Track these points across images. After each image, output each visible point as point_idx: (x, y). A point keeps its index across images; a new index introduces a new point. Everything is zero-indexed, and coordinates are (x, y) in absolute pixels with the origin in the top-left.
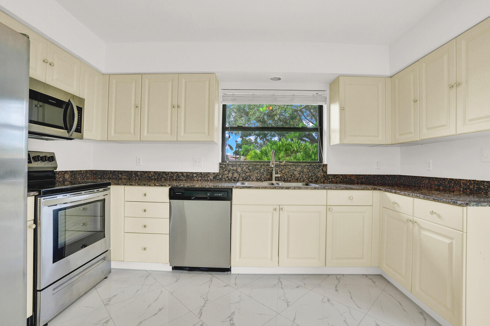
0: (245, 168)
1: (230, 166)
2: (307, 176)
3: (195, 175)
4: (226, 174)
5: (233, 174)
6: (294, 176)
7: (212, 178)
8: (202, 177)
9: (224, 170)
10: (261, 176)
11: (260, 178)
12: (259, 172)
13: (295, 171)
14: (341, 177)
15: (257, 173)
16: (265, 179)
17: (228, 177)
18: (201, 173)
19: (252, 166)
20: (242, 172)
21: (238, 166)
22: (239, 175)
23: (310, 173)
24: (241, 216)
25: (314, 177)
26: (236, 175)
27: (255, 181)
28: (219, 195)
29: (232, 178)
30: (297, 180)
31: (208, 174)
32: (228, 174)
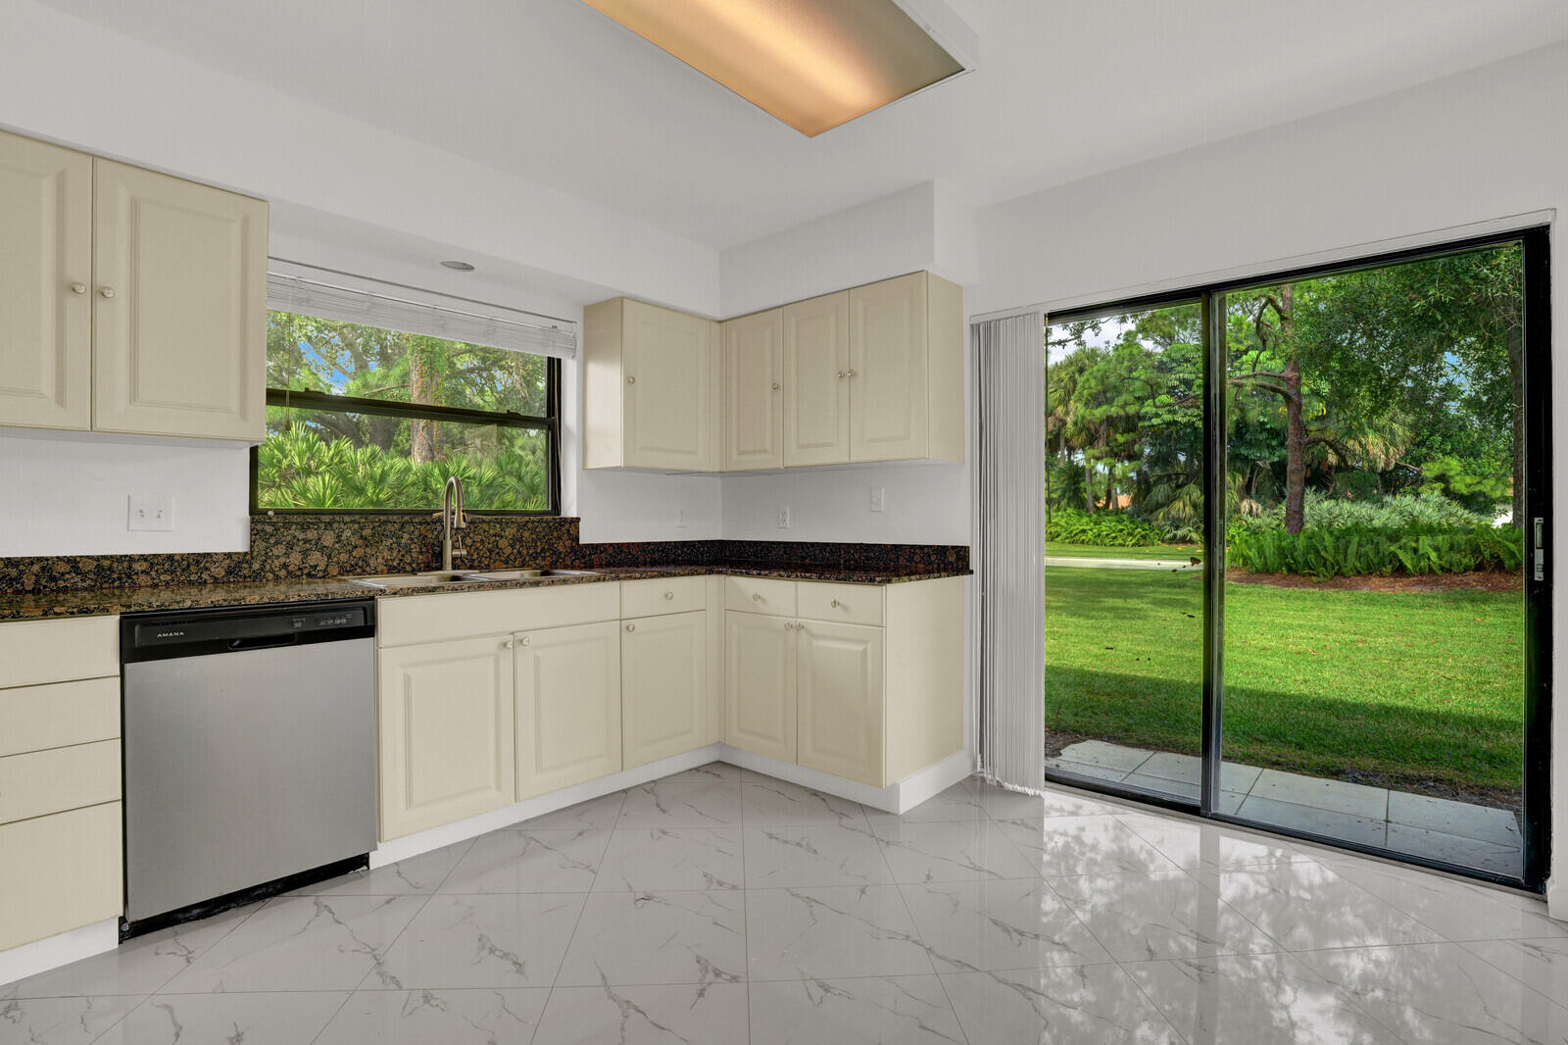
0: (347, 533)
1: (294, 527)
2: (531, 552)
3: (137, 567)
4: (278, 557)
5: (305, 553)
6: (498, 553)
7: (219, 571)
8: (173, 572)
9: (272, 541)
10: (403, 556)
11: (399, 564)
12: (394, 546)
13: (502, 537)
14: (610, 551)
15: (391, 549)
16: (414, 565)
17: (285, 566)
18: (170, 557)
19: (374, 528)
20: (337, 546)
21: (322, 526)
22: (329, 557)
23: (539, 544)
24: (407, 680)
25: (548, 554)
26: (316, 558)
27: (382, 572)
28: (337, 621)
29: (300, 569)
30: (506, 562)
31: (200, 560)
32: (287, 555)
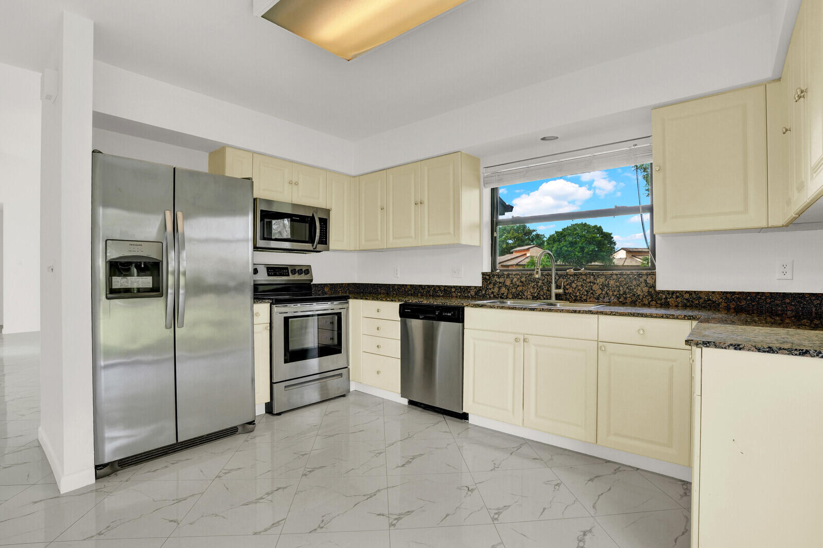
0: (515, 280)
1: (496, 277)
2: (615, 293)
3: (453, 290)
4: (490, 289)
5: (500, 288)
6: (592, 293)
7: (473, 293)
8: (461, 292)
9: (488, 282)
10: (539, 291)
11: (537, 295)
12: (535, 286)
13: (595, 283)
14: (687, 296)
15: (534, 288)
16: (545, 296)
17: (493, 293)
18: (460, 287)
19: (526, 277)
20: (511, 285)
21: (505, 276)
22: (508, 290)
23: (621, 288)
24: (474, 344)
25: (628, 296)
26: (503, 290)
27: (530, 299)
28: (448, 314)
29: (498, 295)
30: (598, 299)
31: (467, 289)
32: (493, 288)
